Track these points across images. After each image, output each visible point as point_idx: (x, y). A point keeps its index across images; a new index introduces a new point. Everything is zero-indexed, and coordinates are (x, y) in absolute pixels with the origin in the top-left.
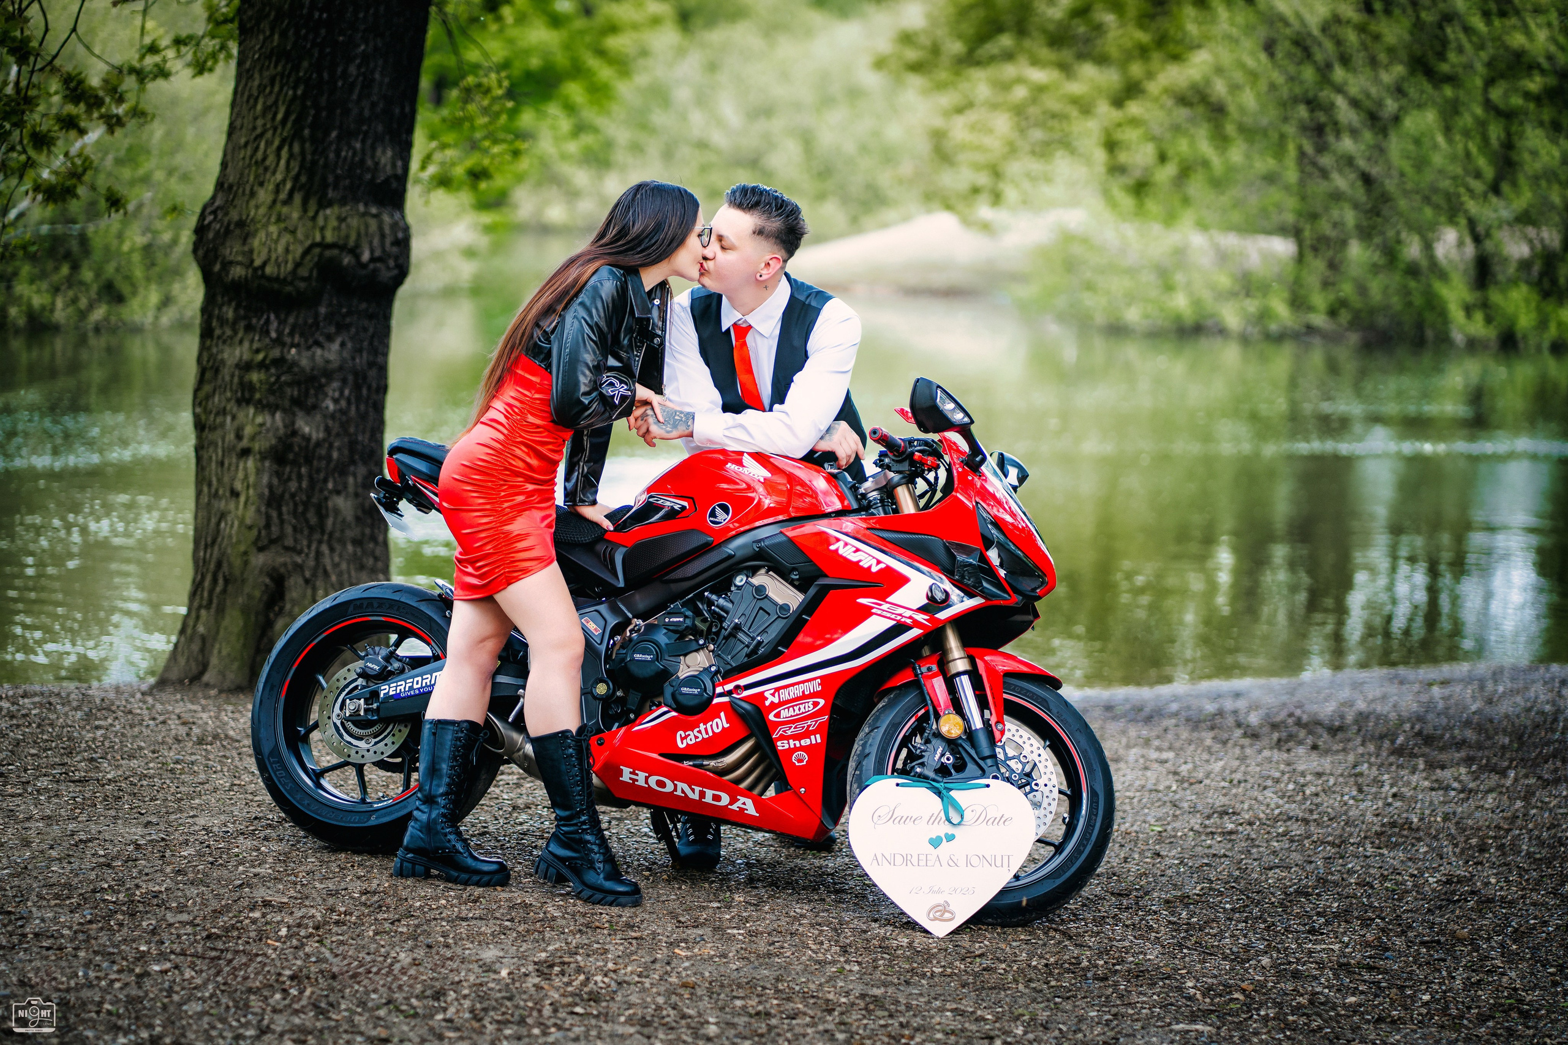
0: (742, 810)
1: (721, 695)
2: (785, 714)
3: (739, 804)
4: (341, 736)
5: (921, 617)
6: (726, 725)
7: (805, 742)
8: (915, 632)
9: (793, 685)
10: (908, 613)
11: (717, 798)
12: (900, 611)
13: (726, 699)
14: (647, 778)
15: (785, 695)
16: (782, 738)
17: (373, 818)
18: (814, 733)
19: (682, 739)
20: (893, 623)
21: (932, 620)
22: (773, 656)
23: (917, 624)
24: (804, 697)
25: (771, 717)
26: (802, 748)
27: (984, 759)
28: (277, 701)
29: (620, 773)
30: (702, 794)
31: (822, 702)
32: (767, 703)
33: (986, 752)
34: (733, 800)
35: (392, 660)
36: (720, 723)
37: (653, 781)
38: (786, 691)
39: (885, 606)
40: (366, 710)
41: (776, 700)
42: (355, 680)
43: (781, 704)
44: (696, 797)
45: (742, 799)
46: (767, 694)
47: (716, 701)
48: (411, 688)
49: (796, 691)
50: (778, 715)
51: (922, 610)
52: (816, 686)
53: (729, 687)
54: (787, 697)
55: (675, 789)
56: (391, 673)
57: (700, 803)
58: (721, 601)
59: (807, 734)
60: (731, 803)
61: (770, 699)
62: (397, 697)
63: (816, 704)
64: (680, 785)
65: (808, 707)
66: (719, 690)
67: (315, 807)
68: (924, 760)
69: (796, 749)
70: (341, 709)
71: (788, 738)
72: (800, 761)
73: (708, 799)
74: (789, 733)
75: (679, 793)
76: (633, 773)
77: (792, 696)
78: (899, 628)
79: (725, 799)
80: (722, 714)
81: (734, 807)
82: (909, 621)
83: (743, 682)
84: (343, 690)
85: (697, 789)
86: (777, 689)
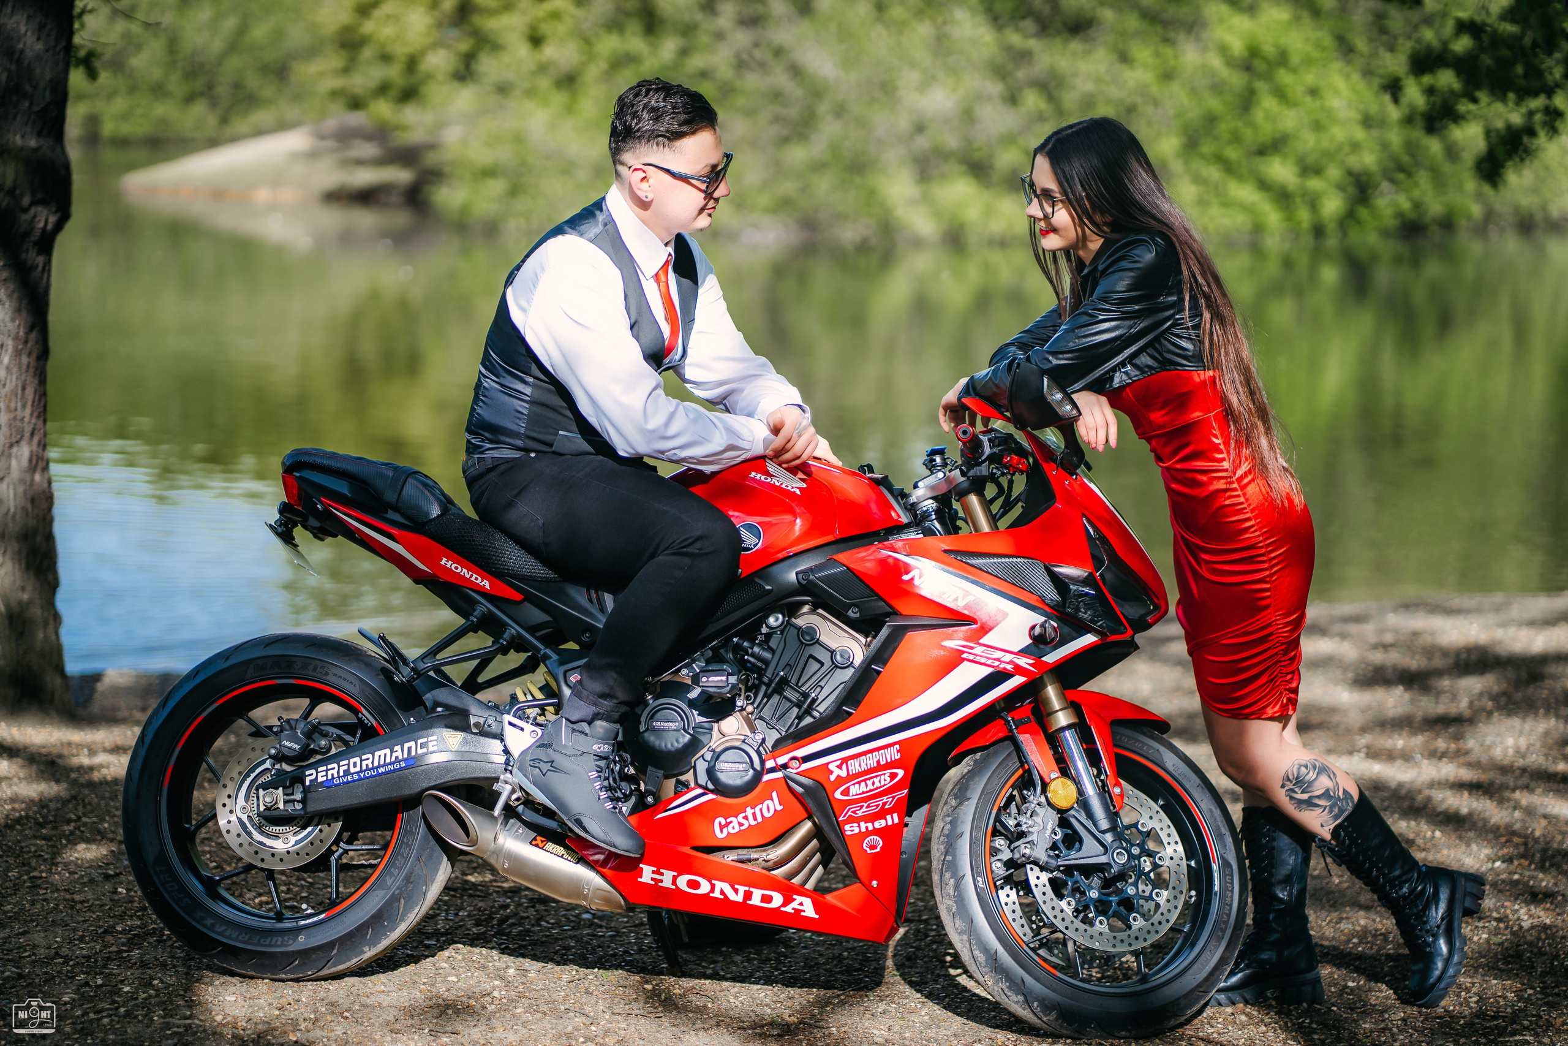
0: (798, 911)
1: (772, 770)
2: (855, 790)
3: (794, 905)
4: (249, 834)
5: (1024, 662)
6: (779, 808)
7: (880, 824)
8: (1017, 680)
9: (865, 753)
10: (1008, 657)
11: (767, 899)
12: (998, 654)
13: (779, 775)
14: (675, 878)
15: (855, 767)
16: (851, 820)
17: (301, 938)
18: (890, 811)
19: (722, 828)
20: (990, 670)
21: (1038, 664)
22: (837, 718)
23: (1019, 670)
24: (879, 767)
25: (838, 795)
26: (876, 832)
27: (1104, 832)
28: (159, 792)
29: (640, 874)
30: (748, 895)
31: (901, 773)
32: (832, 778)
33: (1104, 824)
34: (788, 901)
35: (316, 736)
36: (772, 806)
37: (683, 882)
38: (856, 762)
39: (978, 650)
40: (285, 802)
41: (844, 774)
42: (264, 762)
43: (850, 777)
44: (739, 898)
45: (799, 899)
46: (832, 767)
47: (767, 777)
48: (347, 772)
49: (870, 761)
50: (846, 792)
51: (1023, 652)
52: (893, 754)
53: (782, 760)
54: (858, 769)
55: (712, 890)
56: (314, 752)
57: (744, 906)
58: (756, 649)
59: (882, 814)
60: (785, 904)
61: (836, 772)
62: (328, 784)
63: (893, 776)
64: (719, 885)
65: (884, 780)
66: (770, 764)
67: (220, 928)
68: (1034, 837)
69: (869, 833)
70: (247, 799)
71: (858, 820)
72: (873, 847)
73: (756, 900)
74: (860, 813)
75: (717, 894)
76: (657, 872)
77: (864, 767)
78: (997, 677)
79: (778, 899)
80: (774, 794)
81: (789, 909)
82: (1009, 667)
83: (801, 753)
84: (248, 775)
85: (742, 889)
86: (845, 760)
